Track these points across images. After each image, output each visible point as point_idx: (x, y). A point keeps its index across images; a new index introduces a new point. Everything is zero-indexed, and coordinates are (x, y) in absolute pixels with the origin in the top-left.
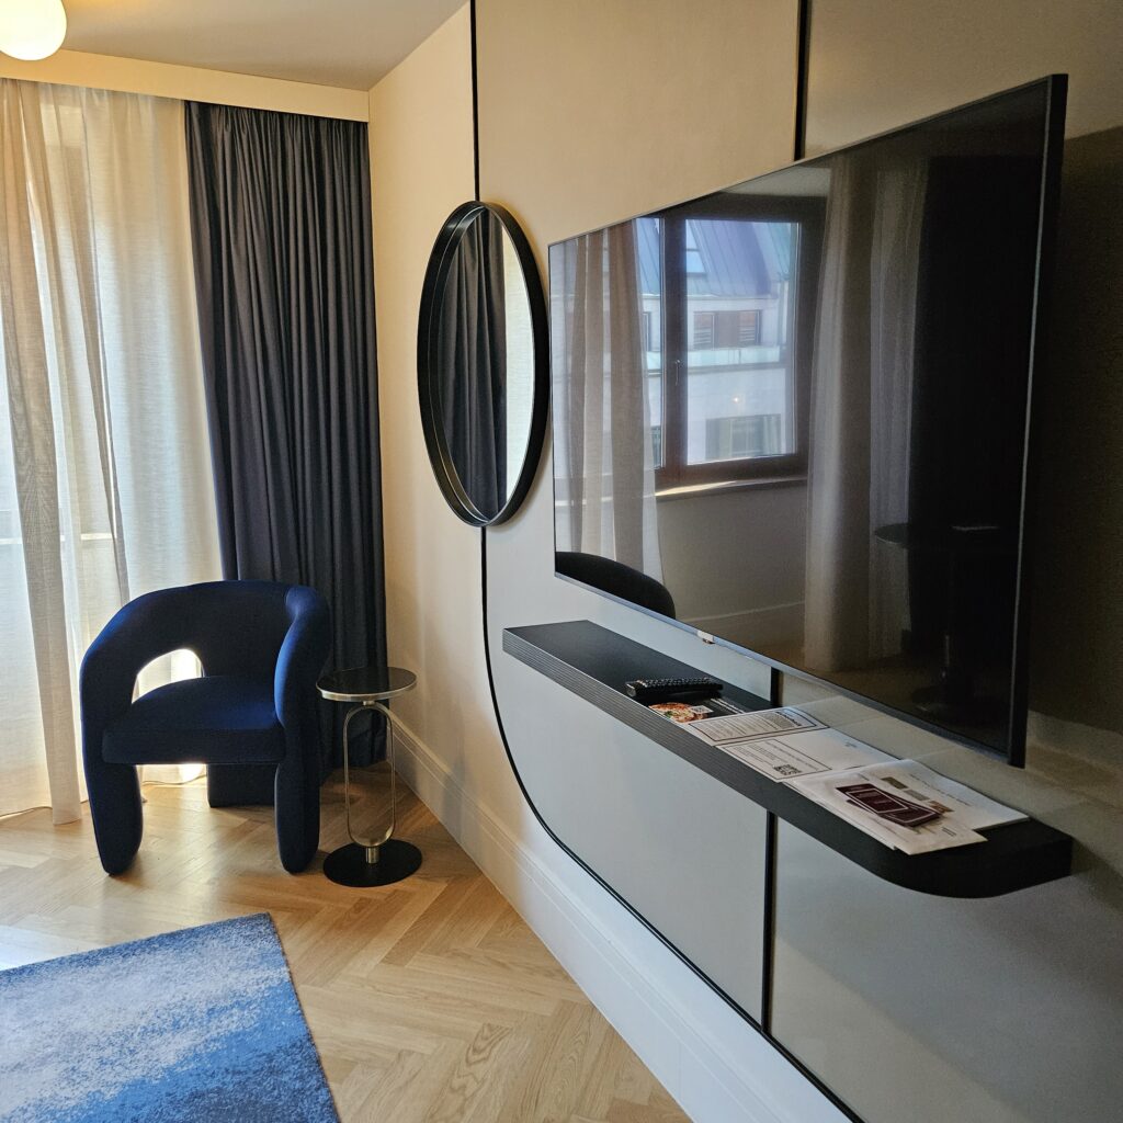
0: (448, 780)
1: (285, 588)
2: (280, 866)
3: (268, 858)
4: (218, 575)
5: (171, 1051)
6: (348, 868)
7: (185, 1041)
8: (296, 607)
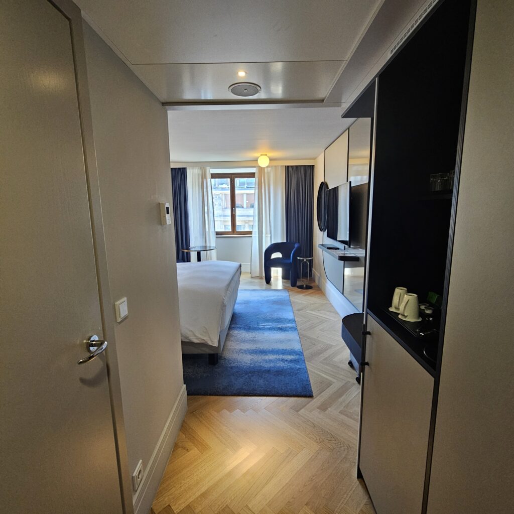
0: (319, 277)
1: (295, 243)
2: (291, 286)
3: (289, 285)
4: (285, 241)
5: (273, 298)
6: (301, 287)
7: (275, 297)
8: (296, 246)
